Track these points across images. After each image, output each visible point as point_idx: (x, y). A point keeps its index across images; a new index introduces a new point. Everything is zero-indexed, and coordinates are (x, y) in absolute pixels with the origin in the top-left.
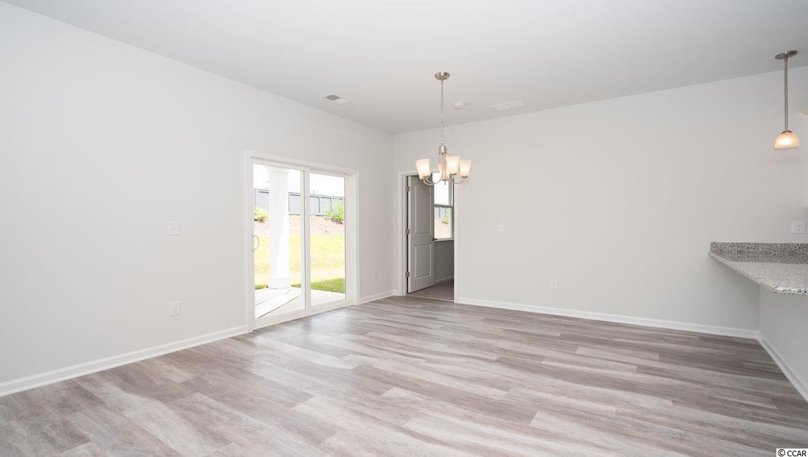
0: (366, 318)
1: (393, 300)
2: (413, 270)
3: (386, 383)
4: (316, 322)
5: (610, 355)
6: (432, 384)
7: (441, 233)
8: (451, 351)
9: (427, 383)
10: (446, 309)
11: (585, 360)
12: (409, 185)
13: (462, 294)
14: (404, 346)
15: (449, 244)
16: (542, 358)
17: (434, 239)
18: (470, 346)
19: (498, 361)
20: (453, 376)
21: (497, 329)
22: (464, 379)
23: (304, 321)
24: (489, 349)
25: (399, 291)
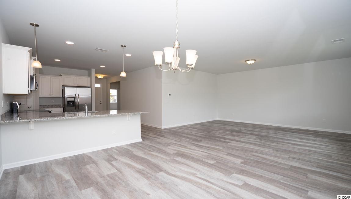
3: (215, 165)
6: (198, 164)
9: (199, 164)
20: (188, 166)
22: (184, 164)
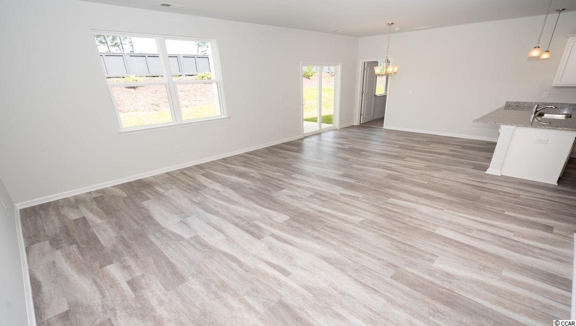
0: (345, 133)
1: (353, 127)
2: (364, 112)
4: (323, 135)
5: (441, 147)
7: (380, 91)
8: (381, 144)
10: (379, 131)
11: (432, 148)
12: (366, 67)
13: (387, 125)
14: (363, 142)
15: (384, 97)
16: (416, 147)
17: (375, 95)
18: (389, 143)
19: (398, 147)
21: (401, 138)
23: (318, 134)
24: (396, 144)
25: (356, 122)
